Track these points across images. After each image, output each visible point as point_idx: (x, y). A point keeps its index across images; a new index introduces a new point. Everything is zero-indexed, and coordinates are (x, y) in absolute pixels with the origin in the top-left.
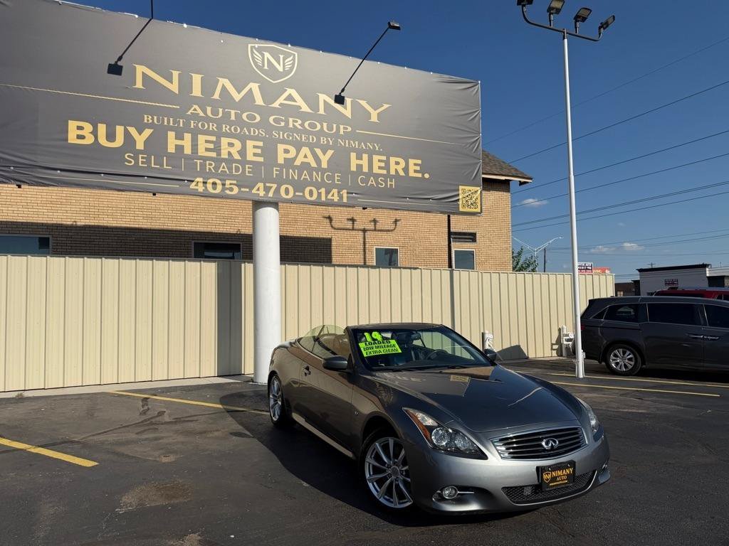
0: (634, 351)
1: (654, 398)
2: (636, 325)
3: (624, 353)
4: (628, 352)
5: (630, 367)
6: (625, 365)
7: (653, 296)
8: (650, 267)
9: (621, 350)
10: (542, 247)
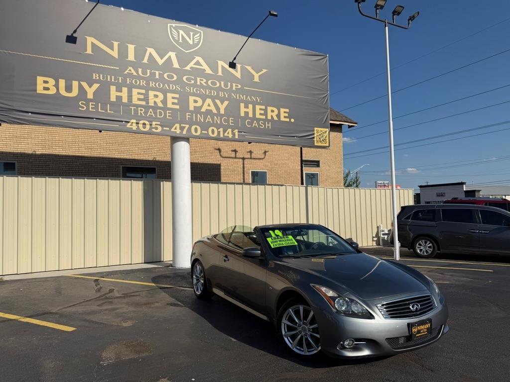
0: (432, 240)
1: (451, 273)
2: (433, 223)
3: (426, 243)
4: (428, 242)
5: (430, 252)
6: (426, 251)
8: (426, 184)
9: (424, 241)
10: (355, 171)
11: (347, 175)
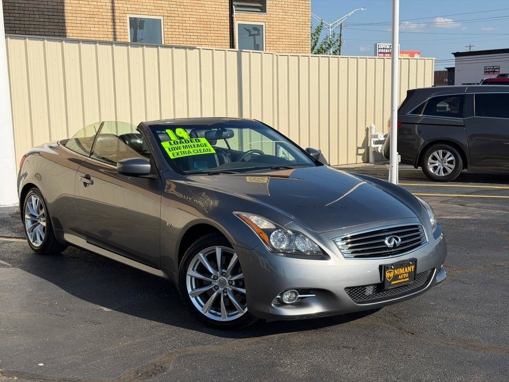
0: (455, 150)
2: (459, 120)
3: (444, 155)
4: (449, 154)
5: (450, 171)
6: (444, 169)
7: (480, 85)
8: (467, 50)
9: (441, 152)
10: (338, 22)
11: (318, 30)
